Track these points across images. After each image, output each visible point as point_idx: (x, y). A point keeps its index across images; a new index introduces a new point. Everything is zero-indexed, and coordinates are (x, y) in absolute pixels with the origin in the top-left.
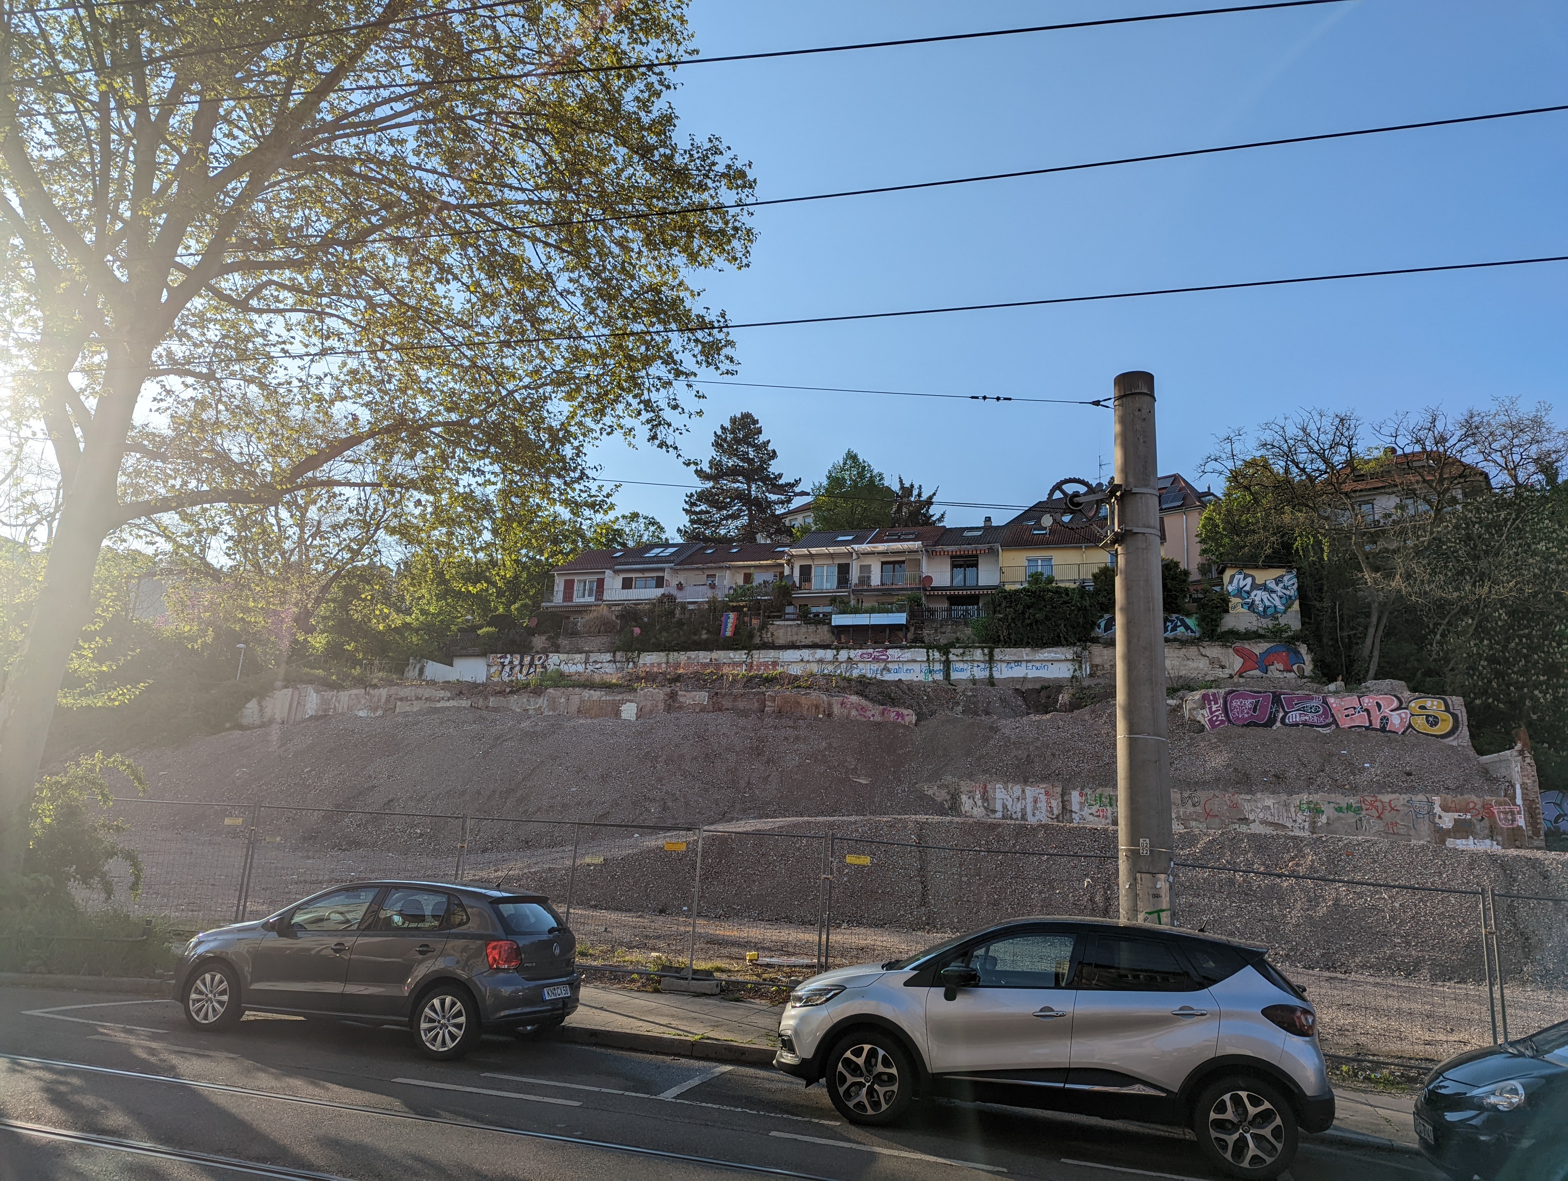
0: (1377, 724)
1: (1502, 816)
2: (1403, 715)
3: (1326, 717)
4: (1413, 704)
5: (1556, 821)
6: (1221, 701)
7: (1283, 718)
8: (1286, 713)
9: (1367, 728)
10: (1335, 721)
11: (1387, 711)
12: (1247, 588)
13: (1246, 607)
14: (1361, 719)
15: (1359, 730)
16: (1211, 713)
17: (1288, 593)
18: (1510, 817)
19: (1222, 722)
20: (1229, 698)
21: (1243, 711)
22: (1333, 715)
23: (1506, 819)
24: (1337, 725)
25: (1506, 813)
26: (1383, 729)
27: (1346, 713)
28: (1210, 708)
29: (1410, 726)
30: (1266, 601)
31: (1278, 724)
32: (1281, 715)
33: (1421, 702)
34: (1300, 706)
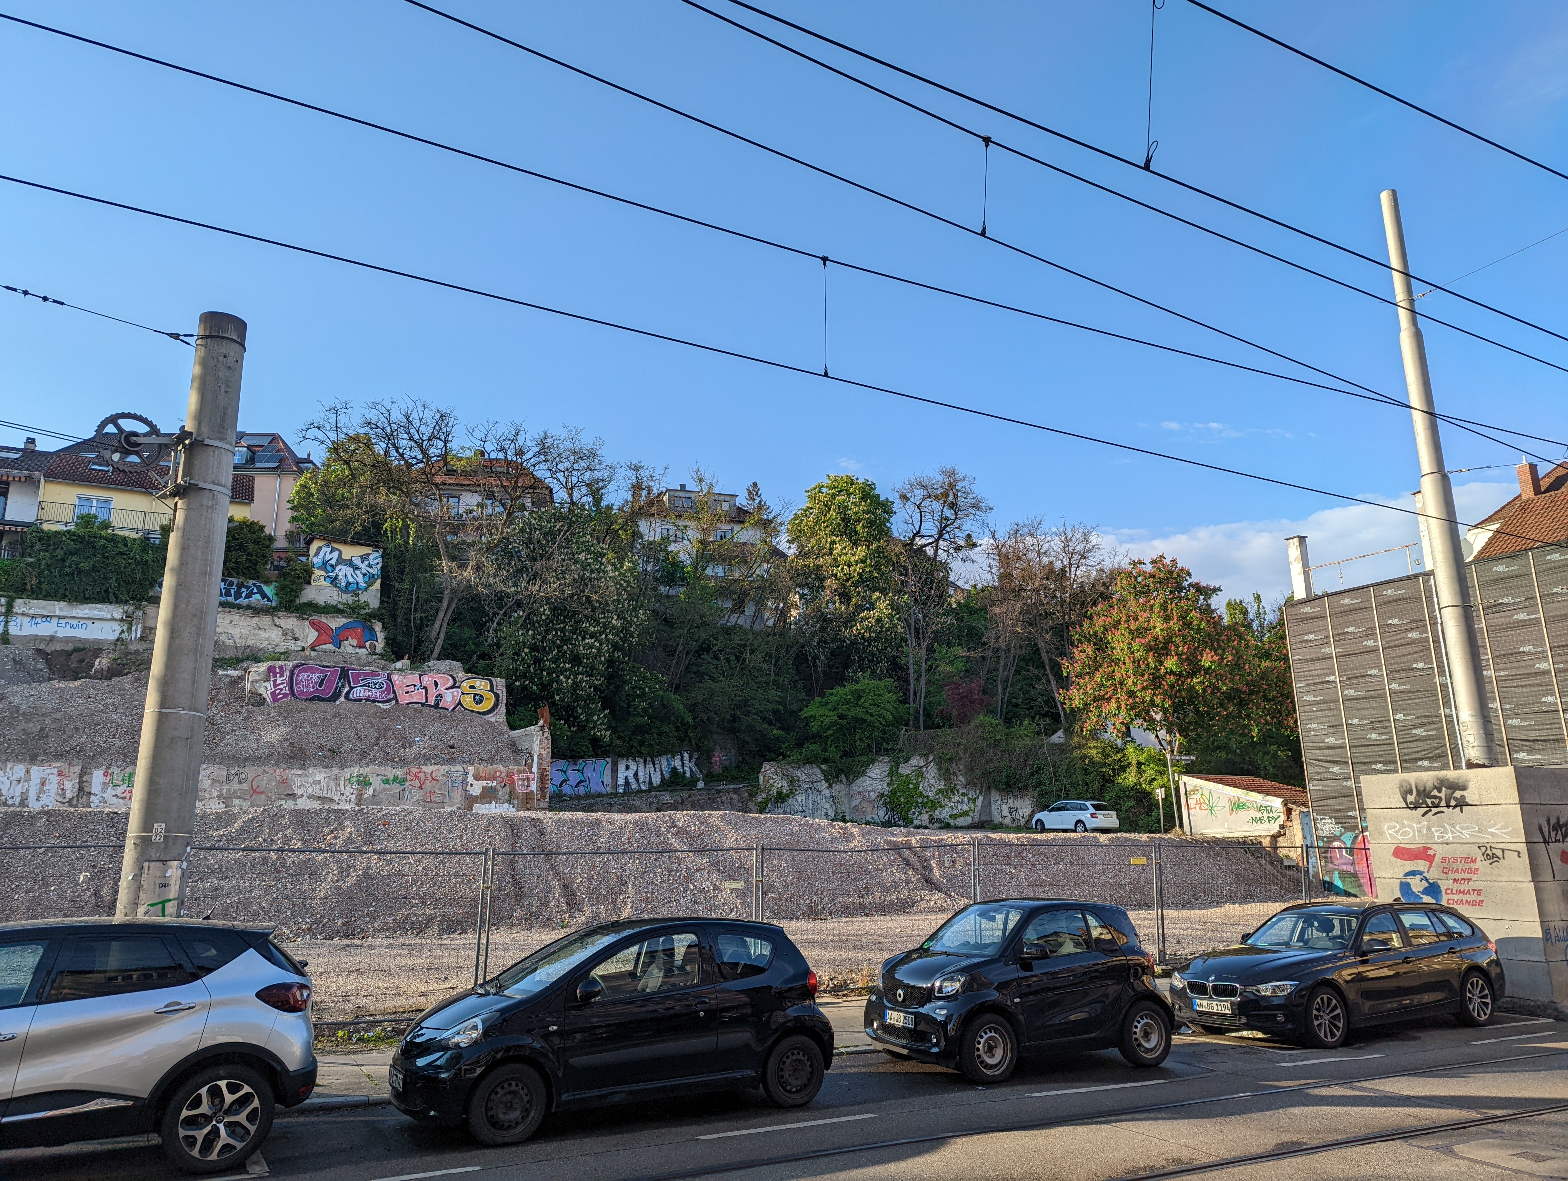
0: (432, 702)
1: (520, 783)
2: (455, 694)
3: (388, 694)
4: (464, 684)
5: (561, 786)
6: (287, 674)
7: (348, 693)
8: (352, 688)
9: (423, 704)
10: (396, 698)
11: (442, 689)
12: (333, 562)
13: (329, 580)
14: (418, 696)
15: (416, 706)
16: (275, 685)
17: (371, 571)
18: (526, 783)
19: (285, 695)
20: (296, 671)
21: (309, 685)
22: (394, 692)
23: (523, 785)
24: (397, 701)
25: (523, 780)
26: (436, 706)
27: (407, 689)
28: (275, 681)
29: (460, 703)
30: (349, 576)
31: (342, 699)
32: (346, 690)
33: (471, 682)
34: (366, 682)
